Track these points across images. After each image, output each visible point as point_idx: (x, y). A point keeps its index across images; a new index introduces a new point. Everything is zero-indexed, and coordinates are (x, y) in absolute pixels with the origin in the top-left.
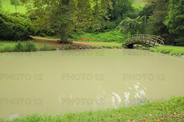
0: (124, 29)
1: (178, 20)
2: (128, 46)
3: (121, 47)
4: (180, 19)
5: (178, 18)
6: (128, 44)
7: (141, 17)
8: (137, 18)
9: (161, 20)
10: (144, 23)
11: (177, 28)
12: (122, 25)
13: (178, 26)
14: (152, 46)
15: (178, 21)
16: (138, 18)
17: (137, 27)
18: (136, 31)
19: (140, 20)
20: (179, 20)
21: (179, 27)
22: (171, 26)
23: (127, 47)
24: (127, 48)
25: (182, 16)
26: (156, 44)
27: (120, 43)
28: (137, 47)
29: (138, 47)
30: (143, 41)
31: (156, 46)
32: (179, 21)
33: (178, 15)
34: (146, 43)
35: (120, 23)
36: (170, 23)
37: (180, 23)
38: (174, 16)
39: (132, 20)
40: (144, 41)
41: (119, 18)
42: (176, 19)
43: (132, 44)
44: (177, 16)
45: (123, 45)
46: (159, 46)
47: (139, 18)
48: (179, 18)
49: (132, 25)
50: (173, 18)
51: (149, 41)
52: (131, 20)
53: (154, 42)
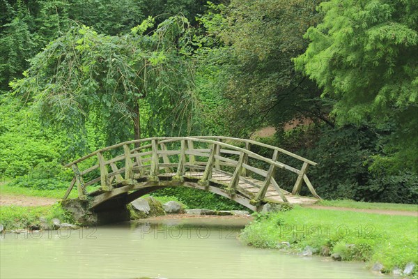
0: (61, 100)
1: (379, 55)
2: (98, 210)
3: (56, 222)
4: (390, 50)
5: (377, 40)
6: (98, 200)
7: (158, 22)
8: (134, 30)
9: (278, 43)
10: (181, 60)
11: (378, 98)
12: (49, 74)
13: (384, 89)
14: (253, 208)
15: (382, 60)
16: (144, 25)
17: (137, 82)
18: (136, 109)
19: (153, 39)
20: (386, 54)
21: (387, 94)
22: (344, 83)
23: (92, 219)
24: (94, 225)
25: (400, 32)
26: (275, 194)
27: (40, 187)
28: (151, 214)
29: (156, 210)
30: (196, 180)
31: (274, 205)
32: (388, 59)
33: (376, 24)
34: (214, 190)
35: (33, 61)
36: (336, 65)
37: (390, 71)
38: (358, 31)
39: (108, 41)
40: (202, 176)
41: (15, 22)
42: (368, 47)
43: (126, 198)
44: (373, 33)
45: (66, 204)
46: (287, 207)
47: (149, 31)
48: (385, 41)
49: (111, 73)
50: (353, 43)
51: (226, 179)
52: (100, 38)
53: (262, 184)
